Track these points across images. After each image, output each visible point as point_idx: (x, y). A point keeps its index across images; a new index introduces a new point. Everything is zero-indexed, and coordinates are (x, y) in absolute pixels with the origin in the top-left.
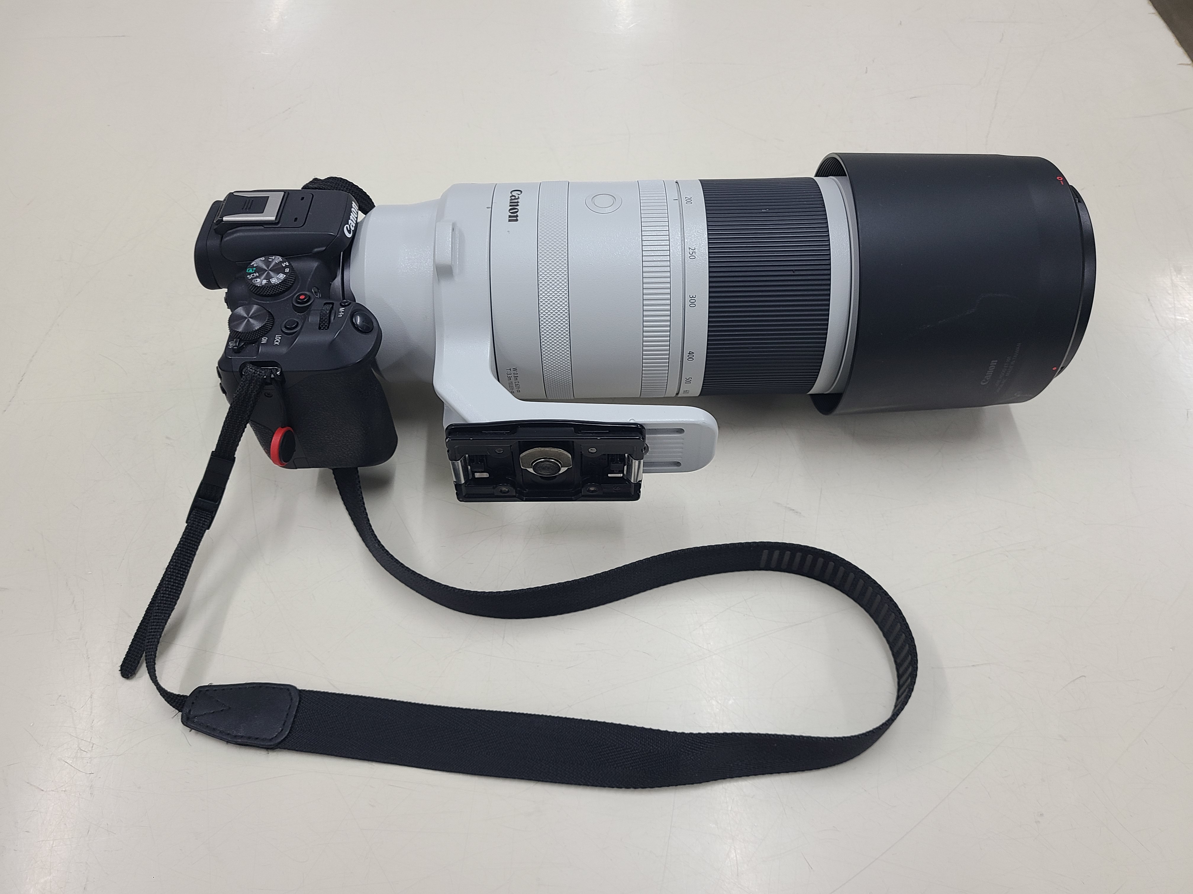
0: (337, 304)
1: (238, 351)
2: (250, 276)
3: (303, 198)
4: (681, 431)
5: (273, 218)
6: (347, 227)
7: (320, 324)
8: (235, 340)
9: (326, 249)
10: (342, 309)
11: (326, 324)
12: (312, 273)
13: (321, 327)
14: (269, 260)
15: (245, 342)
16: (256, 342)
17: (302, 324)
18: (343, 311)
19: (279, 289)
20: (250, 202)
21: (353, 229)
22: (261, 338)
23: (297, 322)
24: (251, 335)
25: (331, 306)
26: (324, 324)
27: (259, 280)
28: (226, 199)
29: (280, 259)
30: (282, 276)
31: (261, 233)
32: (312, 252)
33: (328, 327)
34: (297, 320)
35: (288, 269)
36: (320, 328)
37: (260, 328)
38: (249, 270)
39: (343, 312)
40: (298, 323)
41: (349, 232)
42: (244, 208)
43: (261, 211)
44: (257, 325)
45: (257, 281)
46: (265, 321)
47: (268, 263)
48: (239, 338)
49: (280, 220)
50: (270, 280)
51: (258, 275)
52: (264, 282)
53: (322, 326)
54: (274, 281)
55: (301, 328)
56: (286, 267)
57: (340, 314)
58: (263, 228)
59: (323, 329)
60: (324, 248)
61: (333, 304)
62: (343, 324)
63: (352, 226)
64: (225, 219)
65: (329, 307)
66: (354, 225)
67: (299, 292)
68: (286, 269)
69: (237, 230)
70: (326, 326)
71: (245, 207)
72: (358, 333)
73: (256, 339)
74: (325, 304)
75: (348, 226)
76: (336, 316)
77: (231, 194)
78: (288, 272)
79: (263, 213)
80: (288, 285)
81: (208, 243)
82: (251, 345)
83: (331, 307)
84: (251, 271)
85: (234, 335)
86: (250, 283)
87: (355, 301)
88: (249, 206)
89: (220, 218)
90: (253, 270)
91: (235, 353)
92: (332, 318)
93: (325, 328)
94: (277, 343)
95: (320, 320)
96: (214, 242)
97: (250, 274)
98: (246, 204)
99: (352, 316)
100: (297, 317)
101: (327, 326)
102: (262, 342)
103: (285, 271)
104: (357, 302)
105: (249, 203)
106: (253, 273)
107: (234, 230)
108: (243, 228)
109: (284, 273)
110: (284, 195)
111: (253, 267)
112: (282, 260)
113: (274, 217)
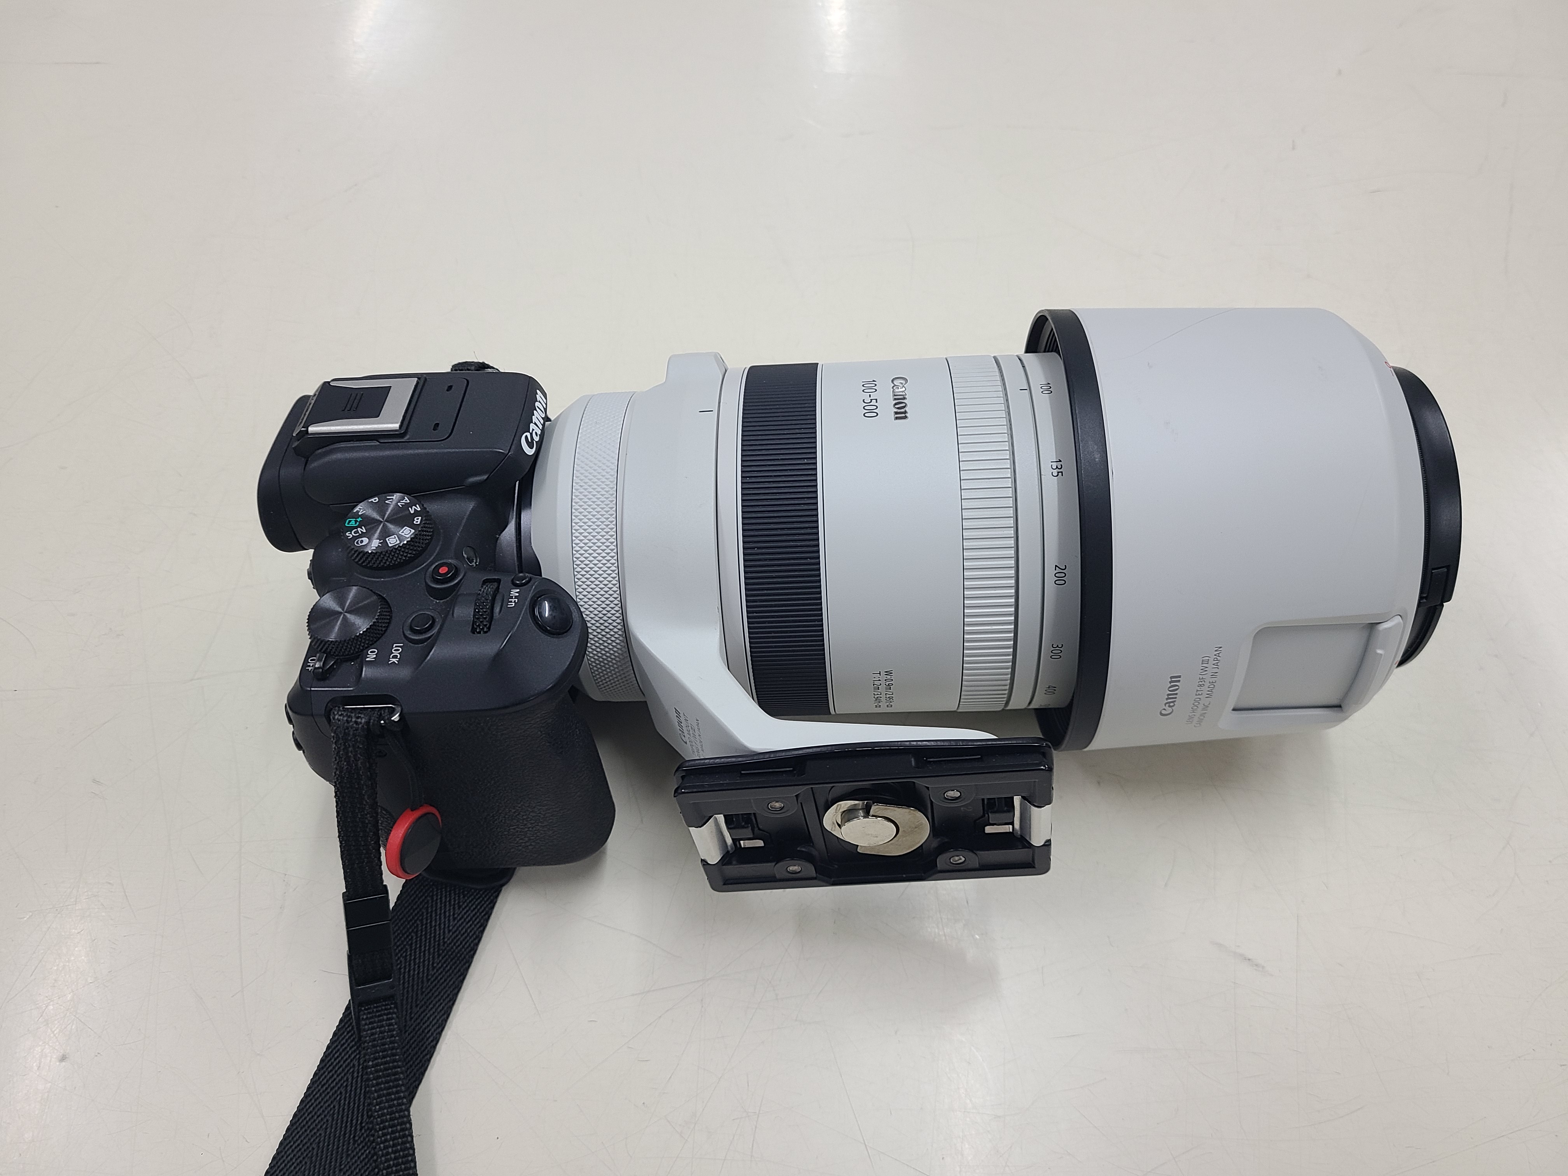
0: (506, 580)
1: (322, 676)
2: (351, 533)
3: (450, 388)
5: (396, 426)
6: (526, 437)
7: (474, 623)
8: (318, 655)
9: (488, 477)
10: (515, 592)
11: (485, 623)
12: (464, 521)
13: (476, 629)
14: (386, 502)
15: (337, 659)
16: (357, 657)
17: (441, 622)
18: (517, 594)
19: (402, 555)
20: (358, 397)
21: (537, 439)
22: (365, 651)
23: (432, 617)
24: (347, 646)
25: (496, 584)
26: (481, 622)
27: (365, 540)
28: (317, 394)
29: (407, 500)
30: (407, 533)
31: (373, 454)
32: (464, 484)
33: (489, 628)
34: (432, 615)
35: (420, 518)
36: (473, 631)
37: (367, 629)
38: (350, 521)
39: (516, 597)
40: (434, 621)
41: (530, 445)
42: (347, 409)
43: (374, 412)
44: (361, 624)
45: (362, 542)
46: (374, 618)
47: (381, 508)
48: (324, 652)
49: (407, 428)
50: (387, 539)
51: (365, 531)
52: (375, 543)
53: (479, 626)
54: (392, 541)
55: (439, 632)
56: (417, 513)
57: (511, 602)
58: (378, 443)
59: (479, 633)
60: (485, 477)
61: (498, 581)
62: (517, 621)
63: (536, 433)
64: (311, 429)
65: (490, 589)
66: (539, 432)
67: (436, 562)
68: (415, 519)
69: (332, 449)
70: (486, 625)
71: (349, 406)
72: (543, 636)
73: (357, 652)
74: (485, 582)
75: (528, 434)
76: (504, 605)
77: (326, 385)
78: (418, 523)
79: (378, 416)
80: (419, 547)
81: (282, 472)
82: (348, 664)
83: (495, 588)
84: (353, 523)
85: (317, 647)
86: (350, 546)
87: (541, 576)
88: (355, 405)
89: (303, 427)
90: (356, 522)
91: (319, 680)
92: (497, 610)
93: (483, 629)
94: (394, 660)
95: (474, 616)
96: (292, 471)
97: (351, 529)
98: (350, 402)
99: (535, 603)
100: (431, 607)
101: (488, 626)
102: (367, 659)
103: (415, 522)
104: (543, 576)
105: (355, 399)
106: (356, 528)
107: (328, 448)
108: (343, 445)
109: (412, 526)
110: (418, 383)
111: (356, 515)
112: (408, 501)
113: (397, 423)
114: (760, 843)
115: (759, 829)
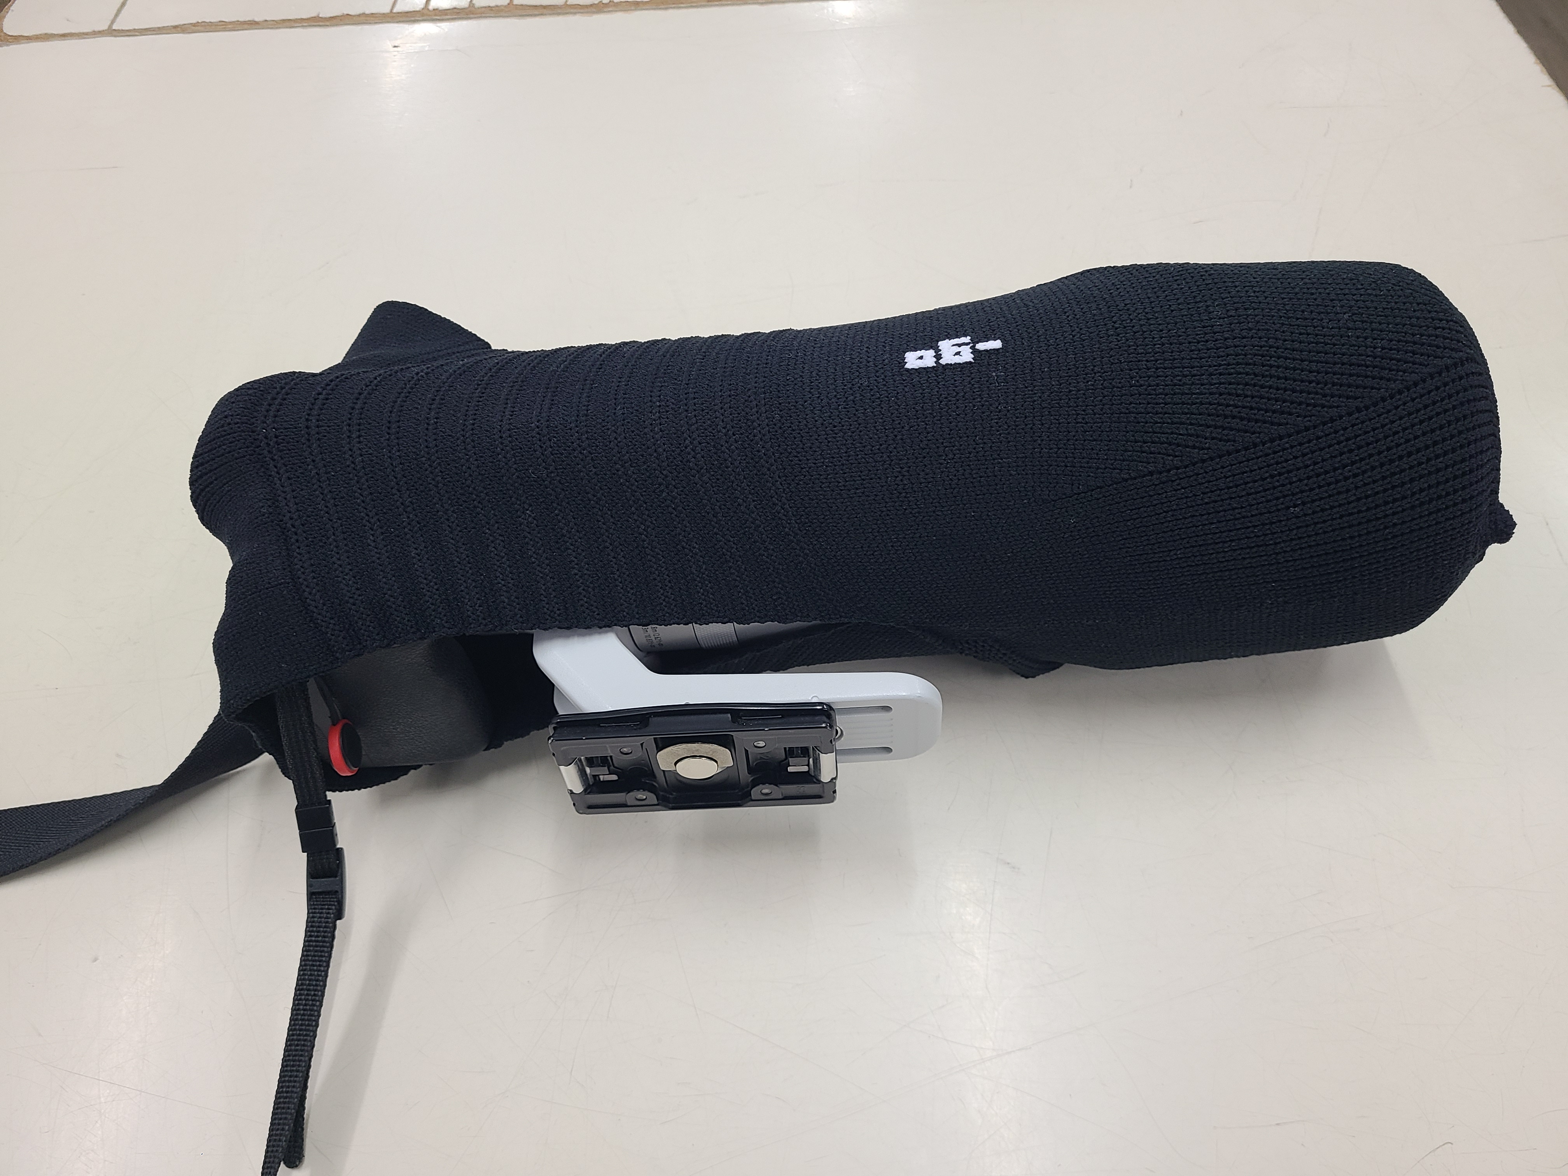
4: (887, 709)
114: (614, 777)
115: (614, 767)
